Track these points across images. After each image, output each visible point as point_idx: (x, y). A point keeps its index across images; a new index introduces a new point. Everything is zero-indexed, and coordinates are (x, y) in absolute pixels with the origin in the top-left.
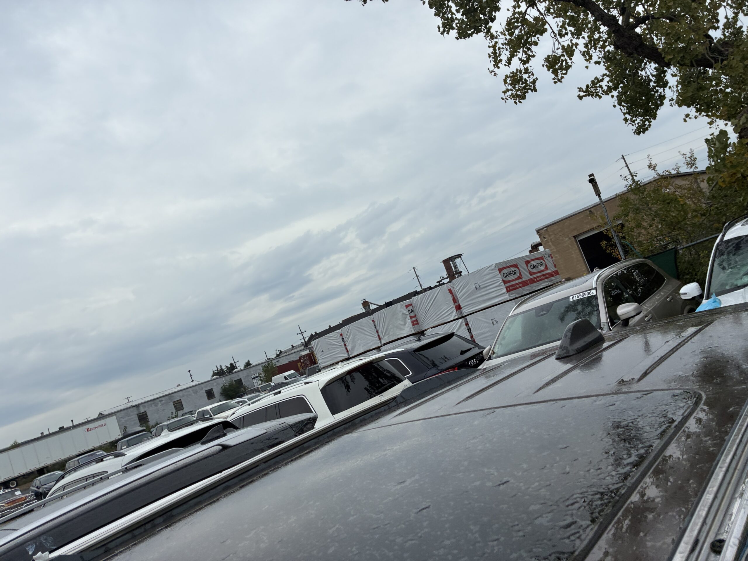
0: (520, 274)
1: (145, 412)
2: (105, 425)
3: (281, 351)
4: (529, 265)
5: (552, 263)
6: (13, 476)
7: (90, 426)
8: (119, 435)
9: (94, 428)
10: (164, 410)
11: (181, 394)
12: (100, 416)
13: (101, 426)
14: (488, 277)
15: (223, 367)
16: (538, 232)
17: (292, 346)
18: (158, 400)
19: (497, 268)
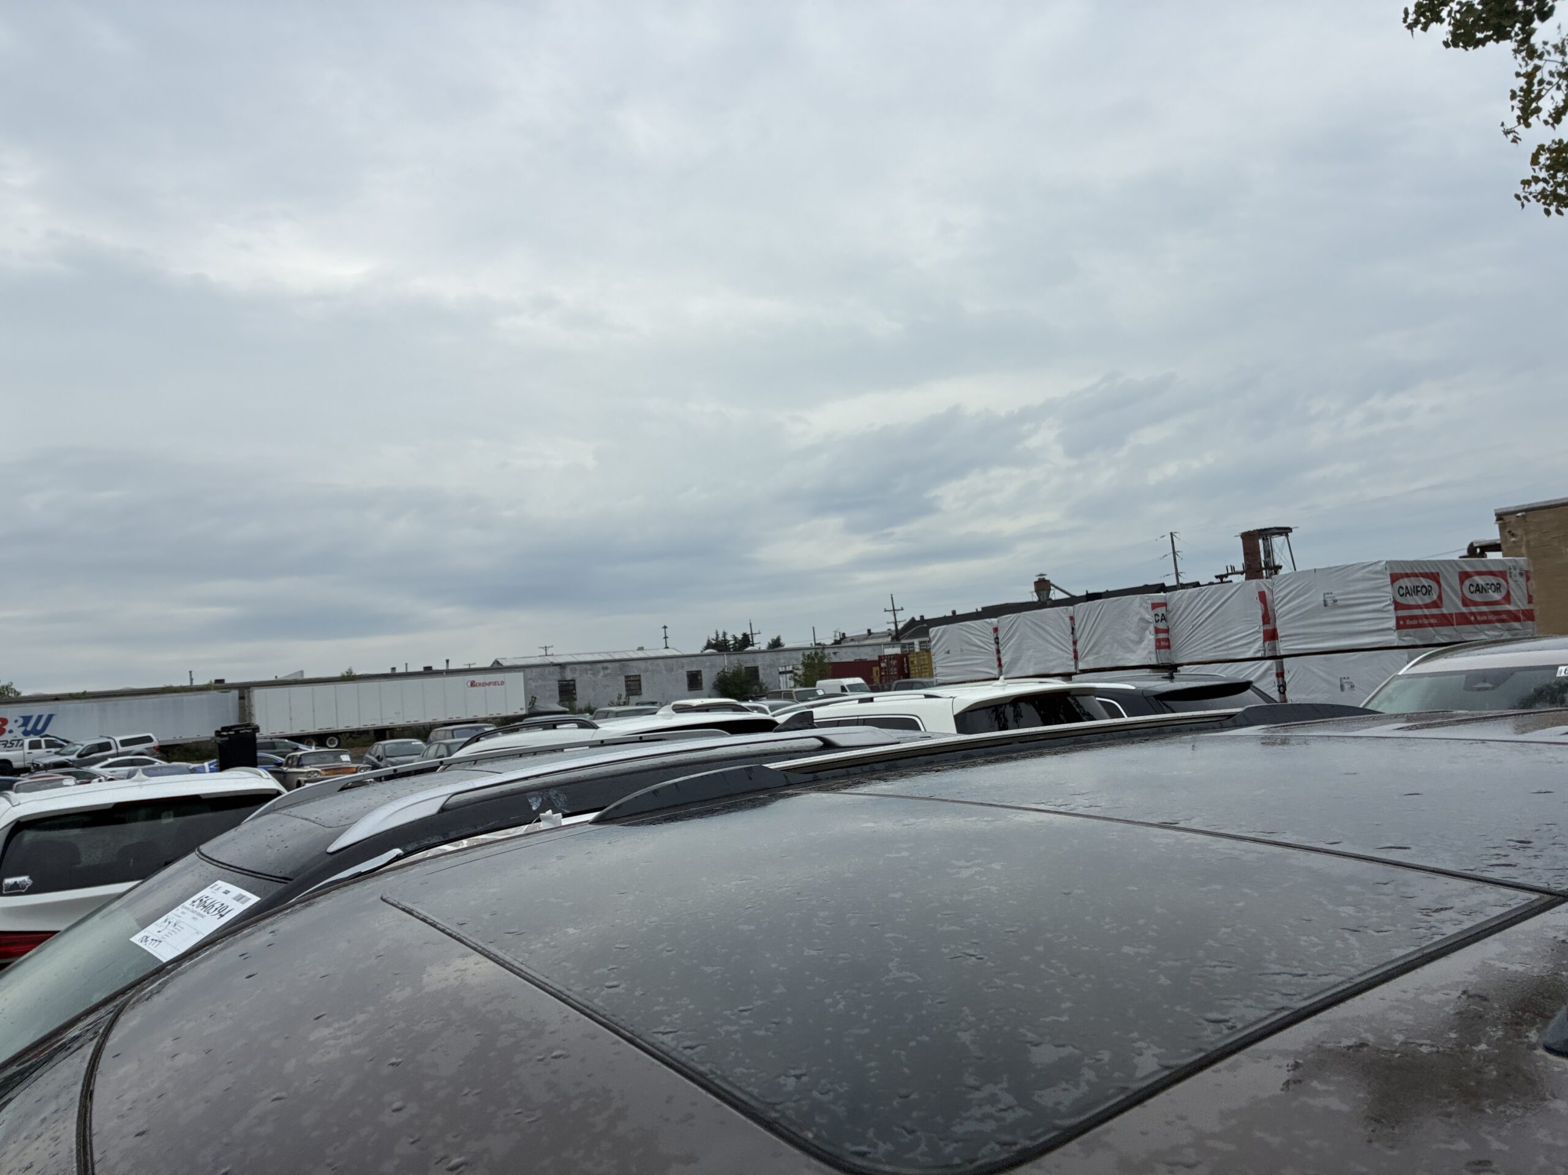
0: (1440, 597)
1: (574, 680)
2: (503, 683)
3: (844, 634)
4: (1467, 583)
5: (1525, 591)
6: (336, 729)
7: (479, 678)
8: (522, 709)
9: (484, 684)
10: (606, 686)
11: (642, 664)
12: (496, 666)
13: (495, 683)
14: (1360, 586)
15: (729, 637)
16: (1500, 517)
17: (869, 631)
18: (599, 666)
19: (1388, 572)
